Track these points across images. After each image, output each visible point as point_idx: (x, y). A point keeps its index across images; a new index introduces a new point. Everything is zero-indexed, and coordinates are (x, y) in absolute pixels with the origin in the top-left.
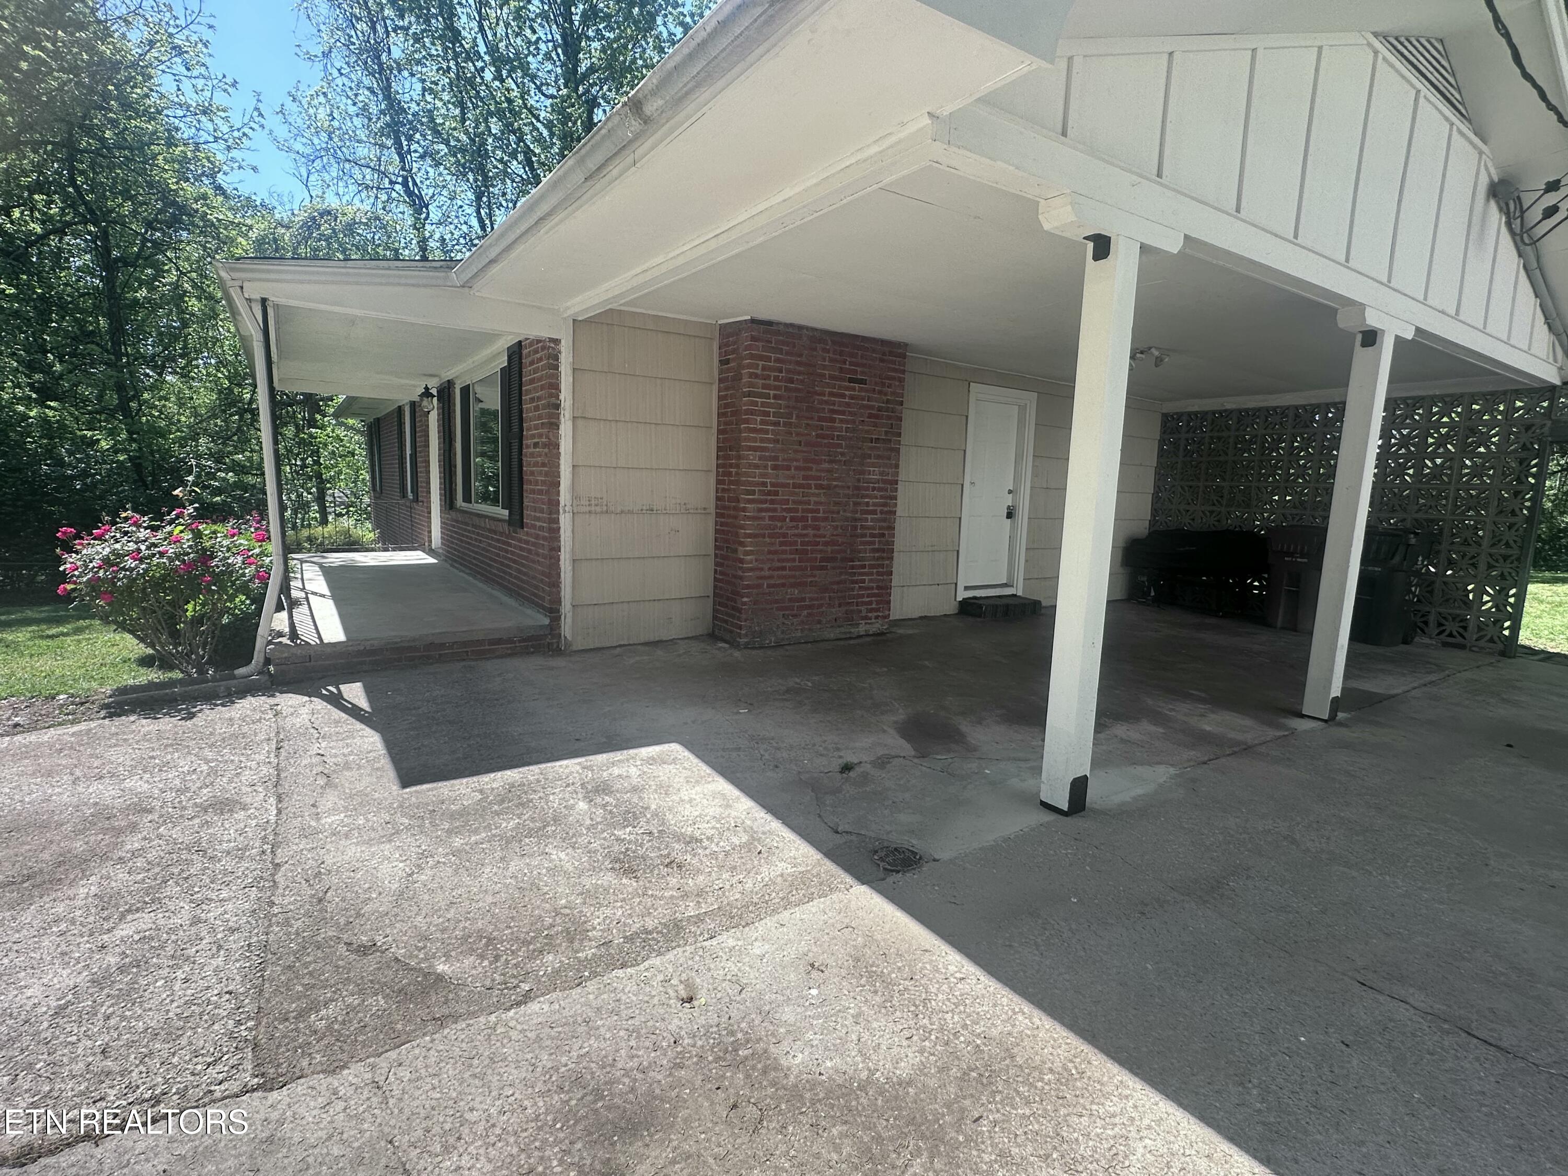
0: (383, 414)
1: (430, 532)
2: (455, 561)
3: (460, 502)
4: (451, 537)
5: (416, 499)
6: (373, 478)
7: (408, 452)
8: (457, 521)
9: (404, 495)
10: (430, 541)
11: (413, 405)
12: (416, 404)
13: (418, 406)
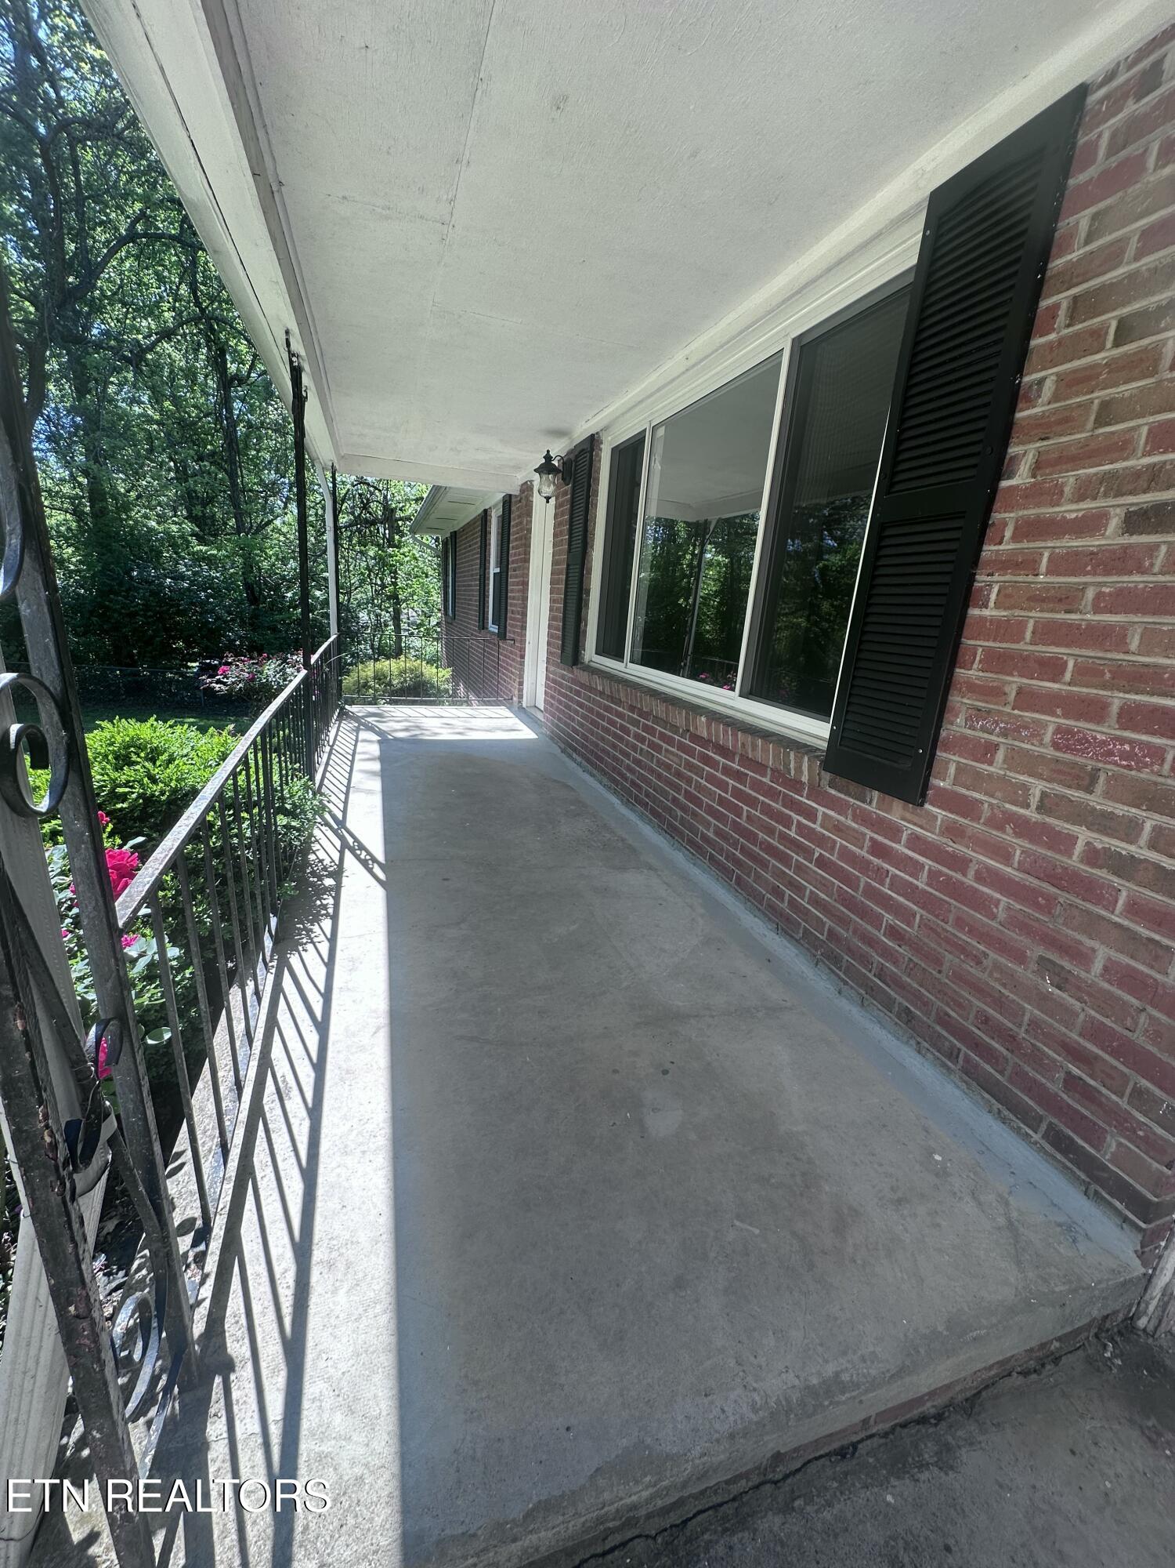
0: (462, 525)
1: (521, 684)
2: (575, 750)
3: (589, 652)
4: (568, 707)
5: (502, 635)
6: (445, 600)
7: (493, 569)
8: (582, 685)
9: (483, 626)
10: (521, 697)
11: (508, 501)
12: (513, 500)
13: (516, 503)
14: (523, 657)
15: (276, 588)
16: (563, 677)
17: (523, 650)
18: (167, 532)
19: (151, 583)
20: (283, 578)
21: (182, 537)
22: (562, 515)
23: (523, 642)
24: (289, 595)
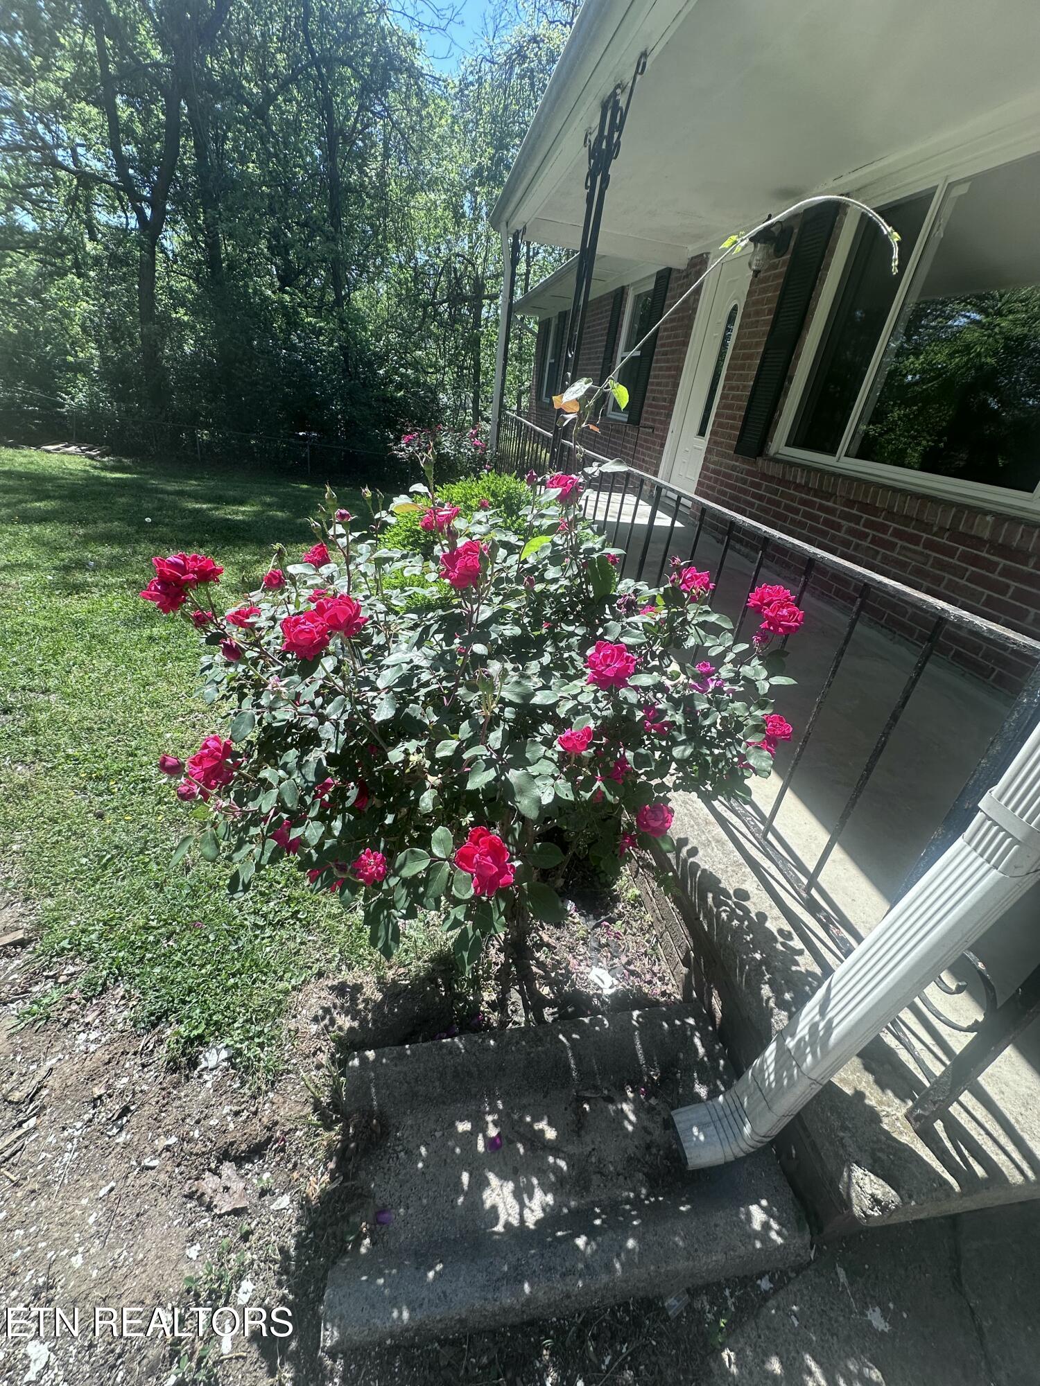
5: (634, 423)
11: (665, 277)
12: (674, 275)
13: (678, 279)
14: (663, 445)
15: (369, 364)
16: (733, 468)
17: (664, 438)
18: (281, 302)
19: (269, 352)
20: (375, 354)
21: (293, 307)
22: (765, 291)
23: (666, 430)
24: (381, 372)
